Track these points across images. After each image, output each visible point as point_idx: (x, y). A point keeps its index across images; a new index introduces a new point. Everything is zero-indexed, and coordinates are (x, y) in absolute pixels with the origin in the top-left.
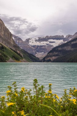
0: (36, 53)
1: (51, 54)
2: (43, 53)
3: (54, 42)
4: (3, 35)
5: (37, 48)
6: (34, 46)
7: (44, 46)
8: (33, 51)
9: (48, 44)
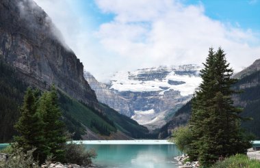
0: (133, 114)
1: (184, 116)
2: (151, 111)
3: (183, 83)
4: (59, 67)
5: (135, 97)
6: (126, 94)
7: (154, 92)
8: (123, 106)
9: (166, 88)
